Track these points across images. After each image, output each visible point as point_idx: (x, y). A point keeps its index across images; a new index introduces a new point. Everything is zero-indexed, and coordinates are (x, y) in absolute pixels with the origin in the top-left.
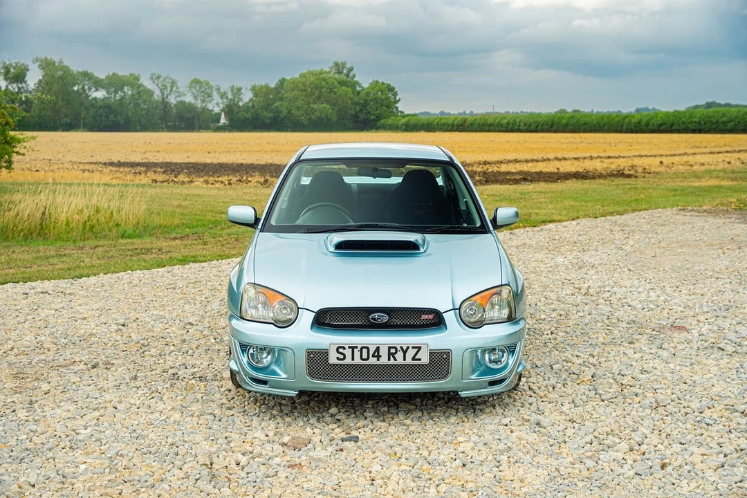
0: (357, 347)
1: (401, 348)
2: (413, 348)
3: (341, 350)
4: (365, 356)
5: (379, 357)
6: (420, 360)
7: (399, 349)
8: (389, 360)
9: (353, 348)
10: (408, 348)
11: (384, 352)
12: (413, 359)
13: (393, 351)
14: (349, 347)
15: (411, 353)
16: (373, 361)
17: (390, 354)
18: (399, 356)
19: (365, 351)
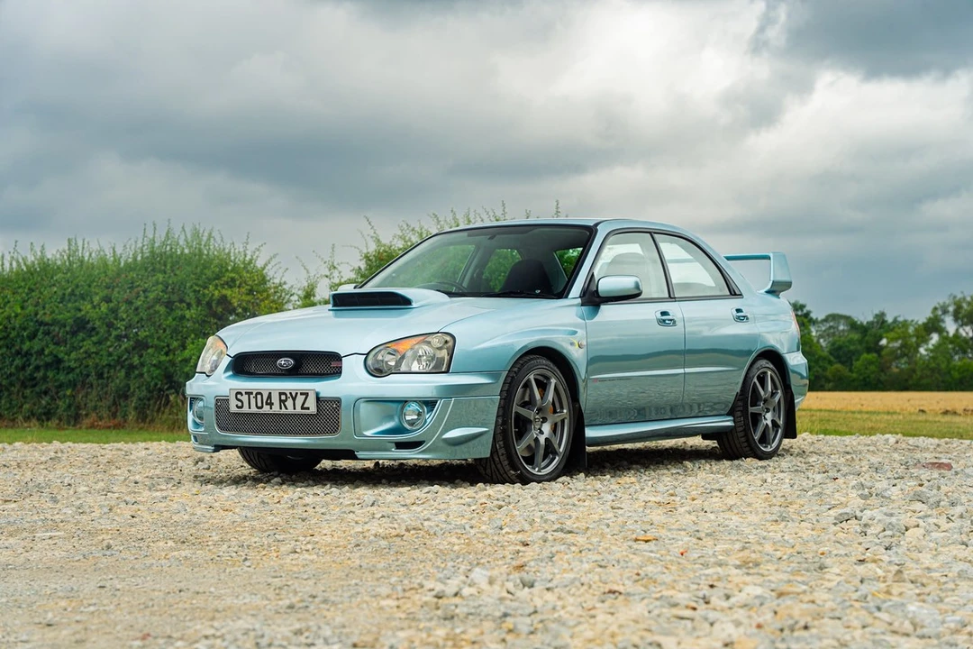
0: (252, 393)
1: (291, 393)
2: (301, 394)
3: (239, 396)
4: (259, 405)
5: (271, 404)
6: (308, 408)
7: (289, 395)
8: (281, 408)
9: (249, 394)
10: (297, 394)
11: (275, 399)
12: (303, 408)
13: (283, 397)
14: (246, 393)
15: (300, 399)
16: (266, 409)
17: (281, 400)
18: (289, 403)
19: (259, 397)
